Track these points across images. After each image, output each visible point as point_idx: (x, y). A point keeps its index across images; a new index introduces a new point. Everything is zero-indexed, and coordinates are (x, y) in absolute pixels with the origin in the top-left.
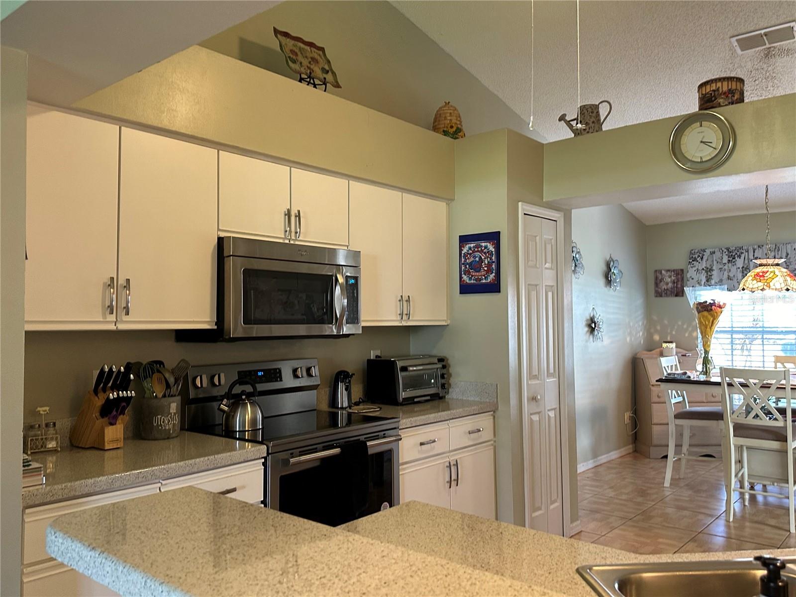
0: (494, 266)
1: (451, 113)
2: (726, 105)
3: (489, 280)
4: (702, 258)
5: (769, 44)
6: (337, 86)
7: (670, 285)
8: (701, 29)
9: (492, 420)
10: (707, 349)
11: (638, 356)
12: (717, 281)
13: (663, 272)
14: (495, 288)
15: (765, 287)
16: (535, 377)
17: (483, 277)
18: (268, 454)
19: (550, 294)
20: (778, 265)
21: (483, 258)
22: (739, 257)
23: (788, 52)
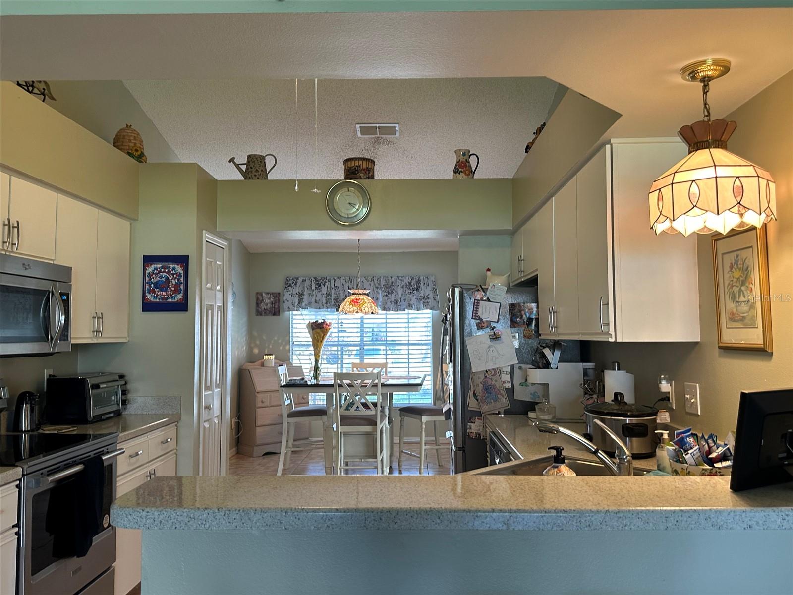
0: (182, 287)
1: (135, 137)
2: (365, 179)
3: (176, 300)
4: (296, 285)
5: (380, 134)
6: (53, 98)
7: (269, 306)
8: (339, 113)
9: (176, 430)
10: (318, 359)
11: (244, 367)
12: (307, 304)
13: (263, 294)
14: (182, 306)
15: (358, 311)
16: (207, 388)
17: (170, 297)
18: (23, 475)
19: (219, 312)
20: (365, 294)
21: (170, 278)
22: (324, 285)
23: (389, 142)
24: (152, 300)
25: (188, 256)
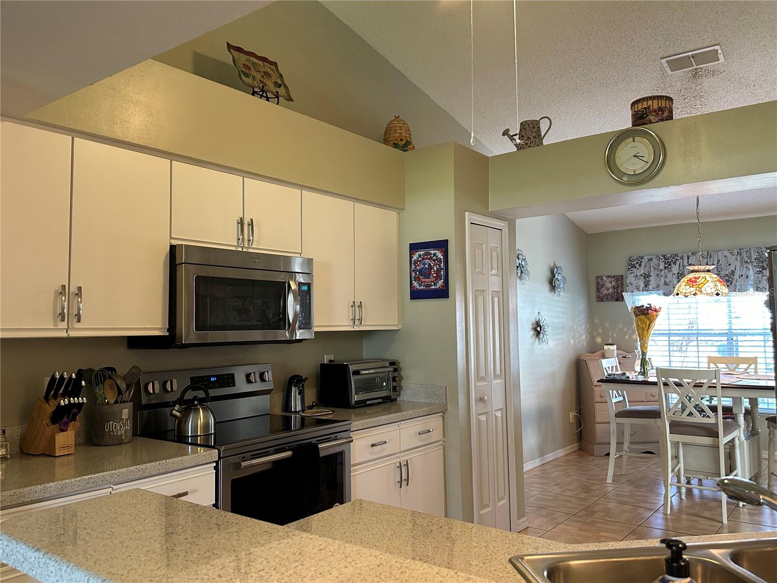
0: (442, 273)
1: (400, 127)
2: (657, 122)
3: (438, 286)
4: (640, 265)
5: (696, 65)
6: (290, 99)
7: (611, 290)
8: (633, 51)
9: (441, 421)
10: (645, 351)
11: (581, 358)
12: (654, 287)
13: (604, 278)
14: (443, 293)
15: (697, 292)
16: (483, 379)
17: (433, 283)
18: (220, 458)
19: (496, 299)
20: (709, 271)
21: (432, 265)
22: (675, 263)
23: (713, 73)
24: (418, 287)
25: (447, 240)
